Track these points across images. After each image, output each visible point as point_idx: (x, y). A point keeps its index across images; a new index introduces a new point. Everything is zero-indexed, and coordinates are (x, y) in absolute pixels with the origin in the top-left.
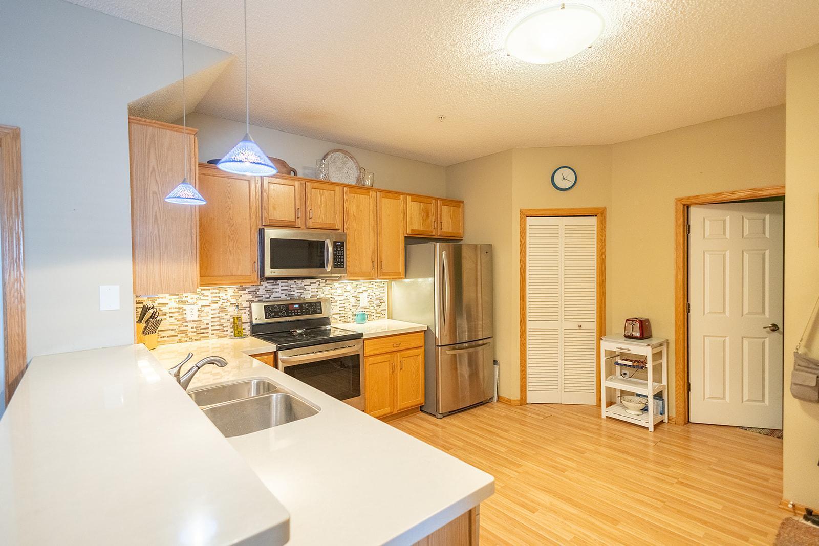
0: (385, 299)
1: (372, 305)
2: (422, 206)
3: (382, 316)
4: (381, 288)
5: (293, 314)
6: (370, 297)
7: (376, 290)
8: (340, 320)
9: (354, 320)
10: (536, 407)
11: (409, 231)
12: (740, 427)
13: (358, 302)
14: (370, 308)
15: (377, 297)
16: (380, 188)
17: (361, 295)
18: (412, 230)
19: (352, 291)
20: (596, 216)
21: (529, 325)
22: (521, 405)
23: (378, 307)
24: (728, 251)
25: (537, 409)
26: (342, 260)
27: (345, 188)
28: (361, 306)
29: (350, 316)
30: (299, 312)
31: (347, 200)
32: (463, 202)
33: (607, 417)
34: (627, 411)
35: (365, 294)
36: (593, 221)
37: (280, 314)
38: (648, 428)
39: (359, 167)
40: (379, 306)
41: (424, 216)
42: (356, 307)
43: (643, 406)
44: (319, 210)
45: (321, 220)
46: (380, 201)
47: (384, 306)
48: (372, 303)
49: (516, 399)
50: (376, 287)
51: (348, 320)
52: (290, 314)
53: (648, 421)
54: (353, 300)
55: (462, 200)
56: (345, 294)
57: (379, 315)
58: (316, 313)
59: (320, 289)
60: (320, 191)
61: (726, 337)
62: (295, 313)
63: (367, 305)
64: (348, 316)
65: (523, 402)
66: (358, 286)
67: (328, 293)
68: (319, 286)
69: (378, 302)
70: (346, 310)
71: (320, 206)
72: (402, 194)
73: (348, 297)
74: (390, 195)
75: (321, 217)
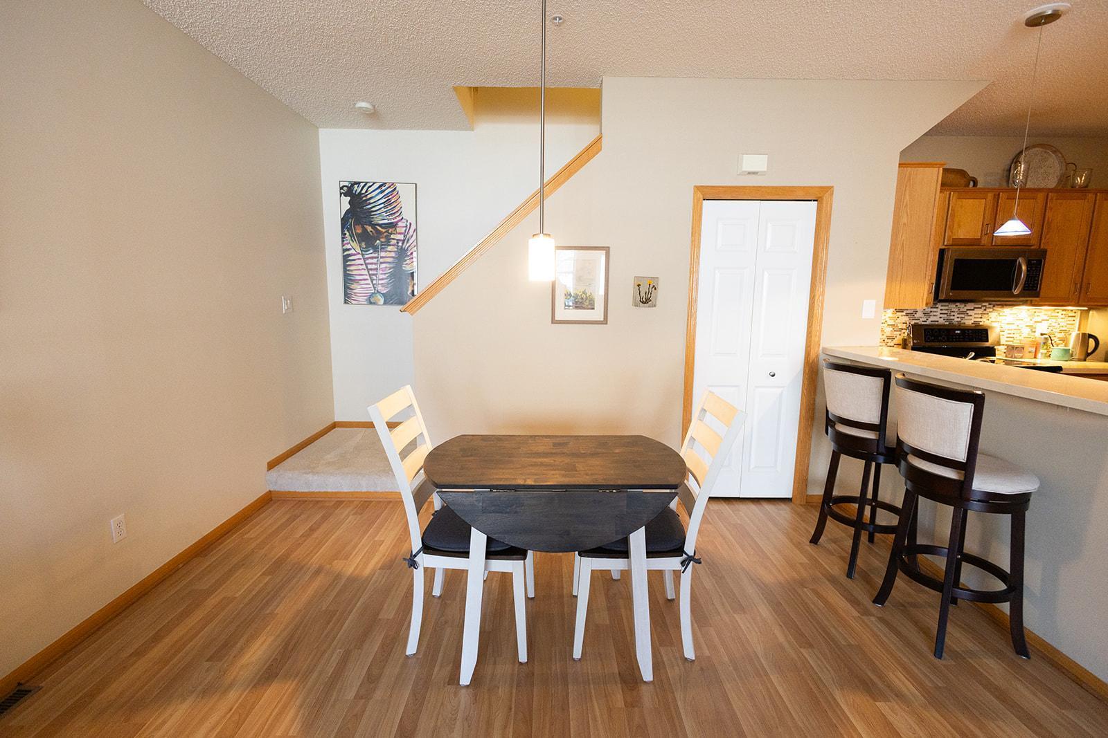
4: (1070, 319)
5: (954, 340)
7: (1063, 320)
17: (1037, 325)
26: (1036, 282)
27: (1050, 194)
31: (1050, 209)
35: (1045, 324)
39: (1066, 162)
58: (982, 340)
59: (985, 315)
69: (1061, 335)
73: (1019, 327)
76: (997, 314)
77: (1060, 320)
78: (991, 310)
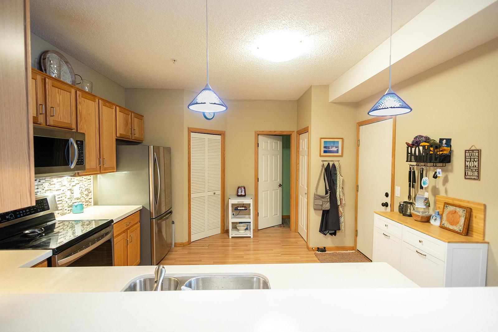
0: (92, 189)
1: (83, 196)
2: (124, 116)
3: (89, 204)
4: (89, 181)
5: (22, 215)
6: (81, 189)
7: (86, 182)
8: (58, 213)
9: (69, 212)
10: (196, 242)
11: (118, 135)
12: (272, 227)
13: (72, 195)
14: (81, 198)
15: (86, 188)
16: (102, 98)
17: (74, 188)
18: (120, 134)
19: (68, 185)
20: (221, 135)
21: (192, 196)
22: (189, 244)
23: (87, 197)
24: (269, 155)
25: (196, 244)
26: (82, 158)
27: (78, 92)
28: (74, 198)
29: (67, 208)
30: (28, 212)
31: (80, 103)
32: (143, 116)
33: (232, 237)
34: (239, 231)
35: (78, 186)
36: (219, 137)
37: (7, 217)
38: (250, 237)
39: (74, 73)
40: (87, 195)
41: (125, 124)
42: (71, 199)
43: (245, 228)
44: (58, 108)
45: (59, 118)
46: (102, 108)
47: (91, 195)
48: (82, 194)
49: (186, 241)
50: (85, 180)
51: (65, 211)
52: (19, 216)
53: (250, 234)
54: (68, 193)
55: (143, 115)
56: (63, 188)
57: (87, 203)
58: (44, 210)
59: (40, 186)
60: (58, 90)
61: (268, 191)
62: (23, 213)
63: (79, 196)
64: (65, 209)
65: (189, 242)
66: (72, 180)
67: (47, 189)
68: (40, 183)
69: (86, 192)
70: (63, 203)
71: (59, 105)
72: (113, 104)
73: (64, 191)
74: (107, 104)
75: (60, 116)
76: (48, 184)
77: (84, 183)
78: (44, 181)
